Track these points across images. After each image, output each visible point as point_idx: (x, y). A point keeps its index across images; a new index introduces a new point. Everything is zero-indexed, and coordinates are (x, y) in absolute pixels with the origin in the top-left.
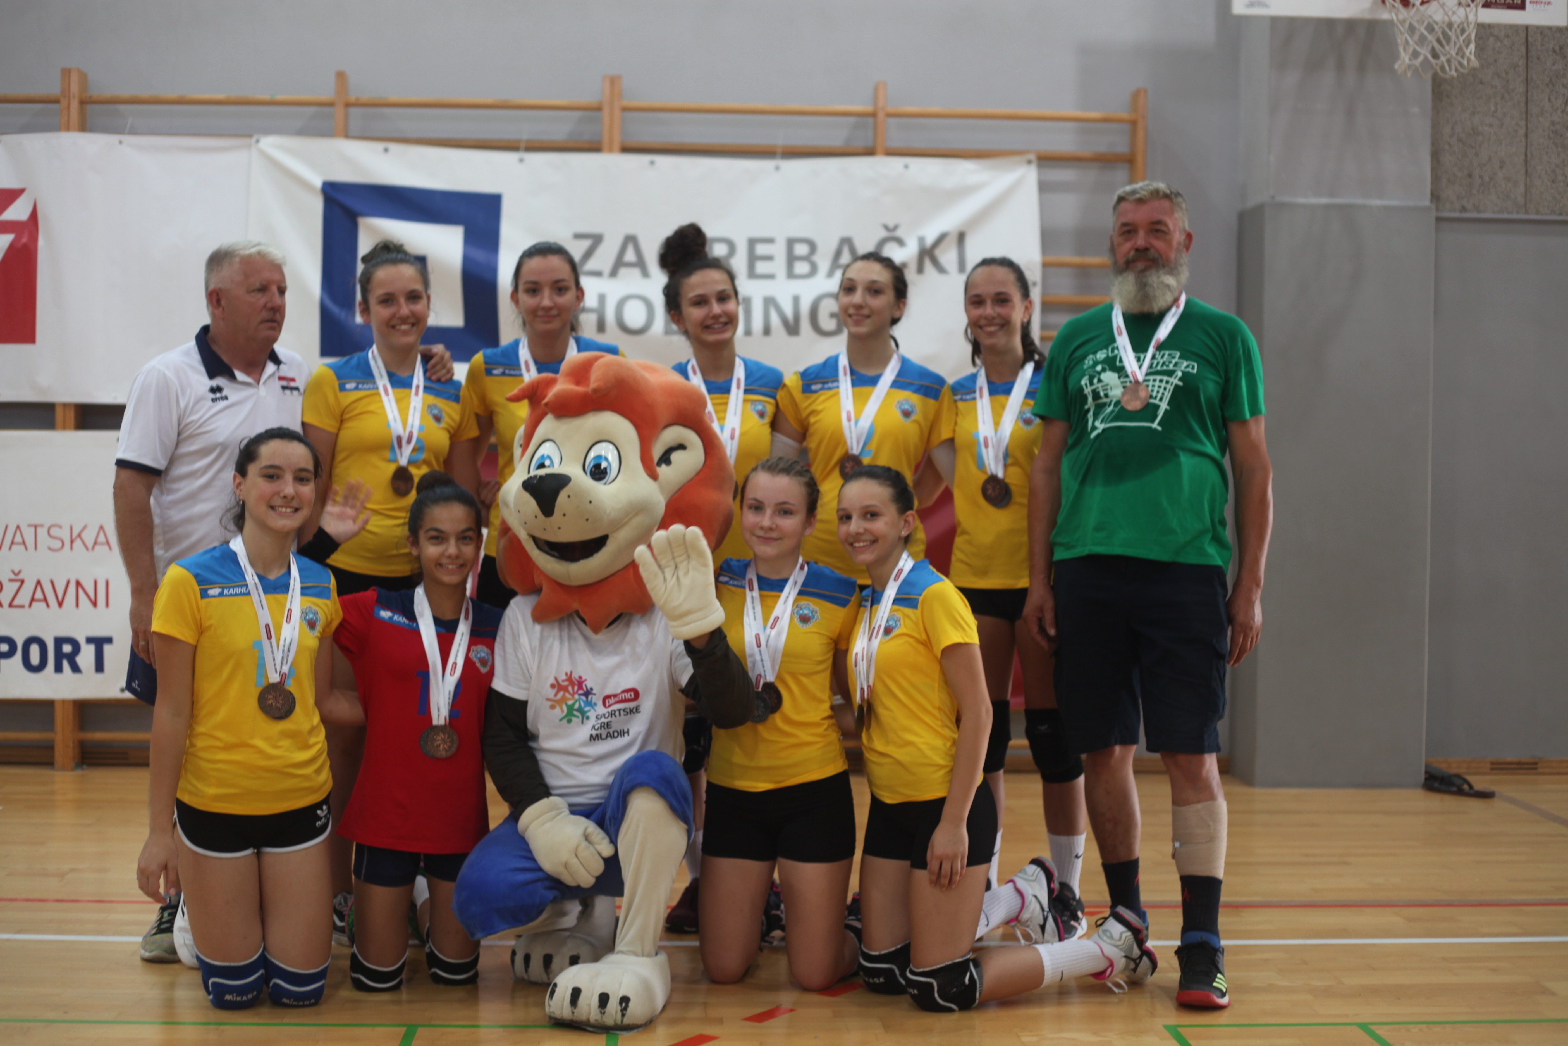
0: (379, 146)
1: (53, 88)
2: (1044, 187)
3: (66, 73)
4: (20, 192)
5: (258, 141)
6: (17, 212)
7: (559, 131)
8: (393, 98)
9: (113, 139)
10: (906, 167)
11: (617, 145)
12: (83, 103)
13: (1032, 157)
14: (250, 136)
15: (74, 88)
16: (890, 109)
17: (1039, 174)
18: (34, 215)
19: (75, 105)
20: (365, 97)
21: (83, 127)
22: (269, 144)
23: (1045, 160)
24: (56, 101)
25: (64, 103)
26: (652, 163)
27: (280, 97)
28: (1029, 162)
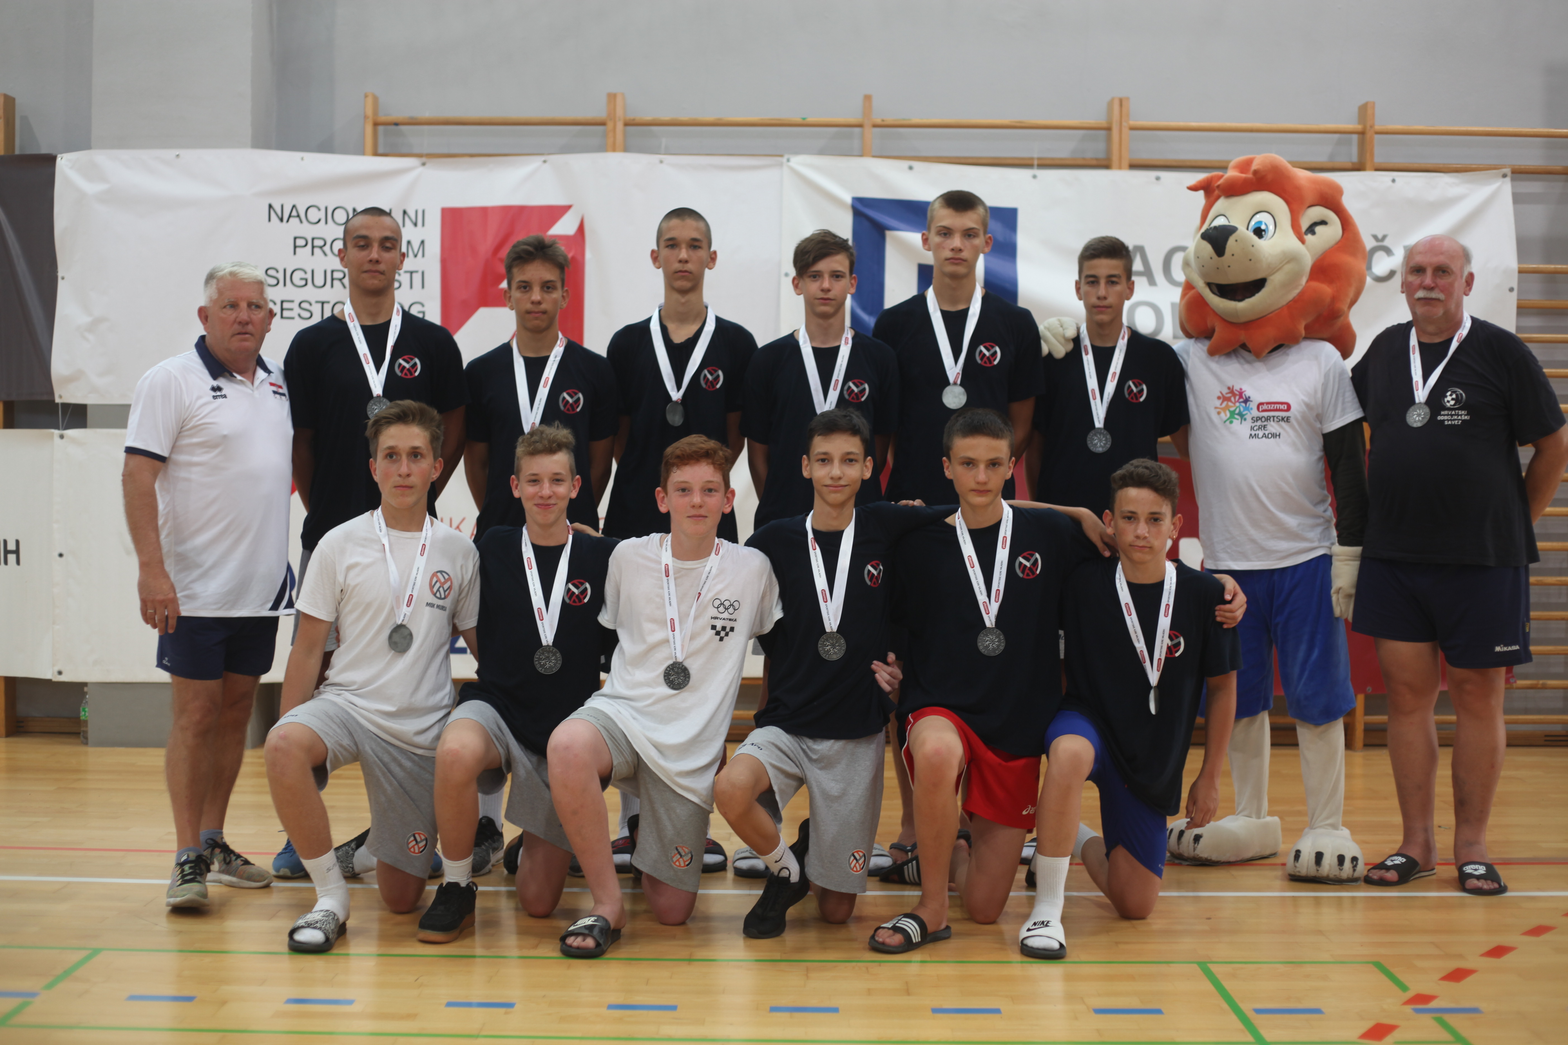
0: (905, 164)
1: (598, 111)
2: (1517, 199)
3: (612, 97)
4: (565, 209)
5: (788, 160)
6: (564, 227)
7: (1063, 148)
8: (916, 120)
9: (655, 158)
10: (1394, 181)
11: (1125, 163)
12: (626, 124)
13: (1507, 171)
14: (781, 156)
15: (619, 112)
16: (1377, 127)
17: (1513, 187)
18: (581, 229)
19: (620, 126)
20: (890, 119)
21: (626, 149)
22: (800, 163)
23: (1519, 174)
24: (603, 124)
25: (610, 125)
26: (1158, 179)
27: (811, 119)
28: (1505, 176)
